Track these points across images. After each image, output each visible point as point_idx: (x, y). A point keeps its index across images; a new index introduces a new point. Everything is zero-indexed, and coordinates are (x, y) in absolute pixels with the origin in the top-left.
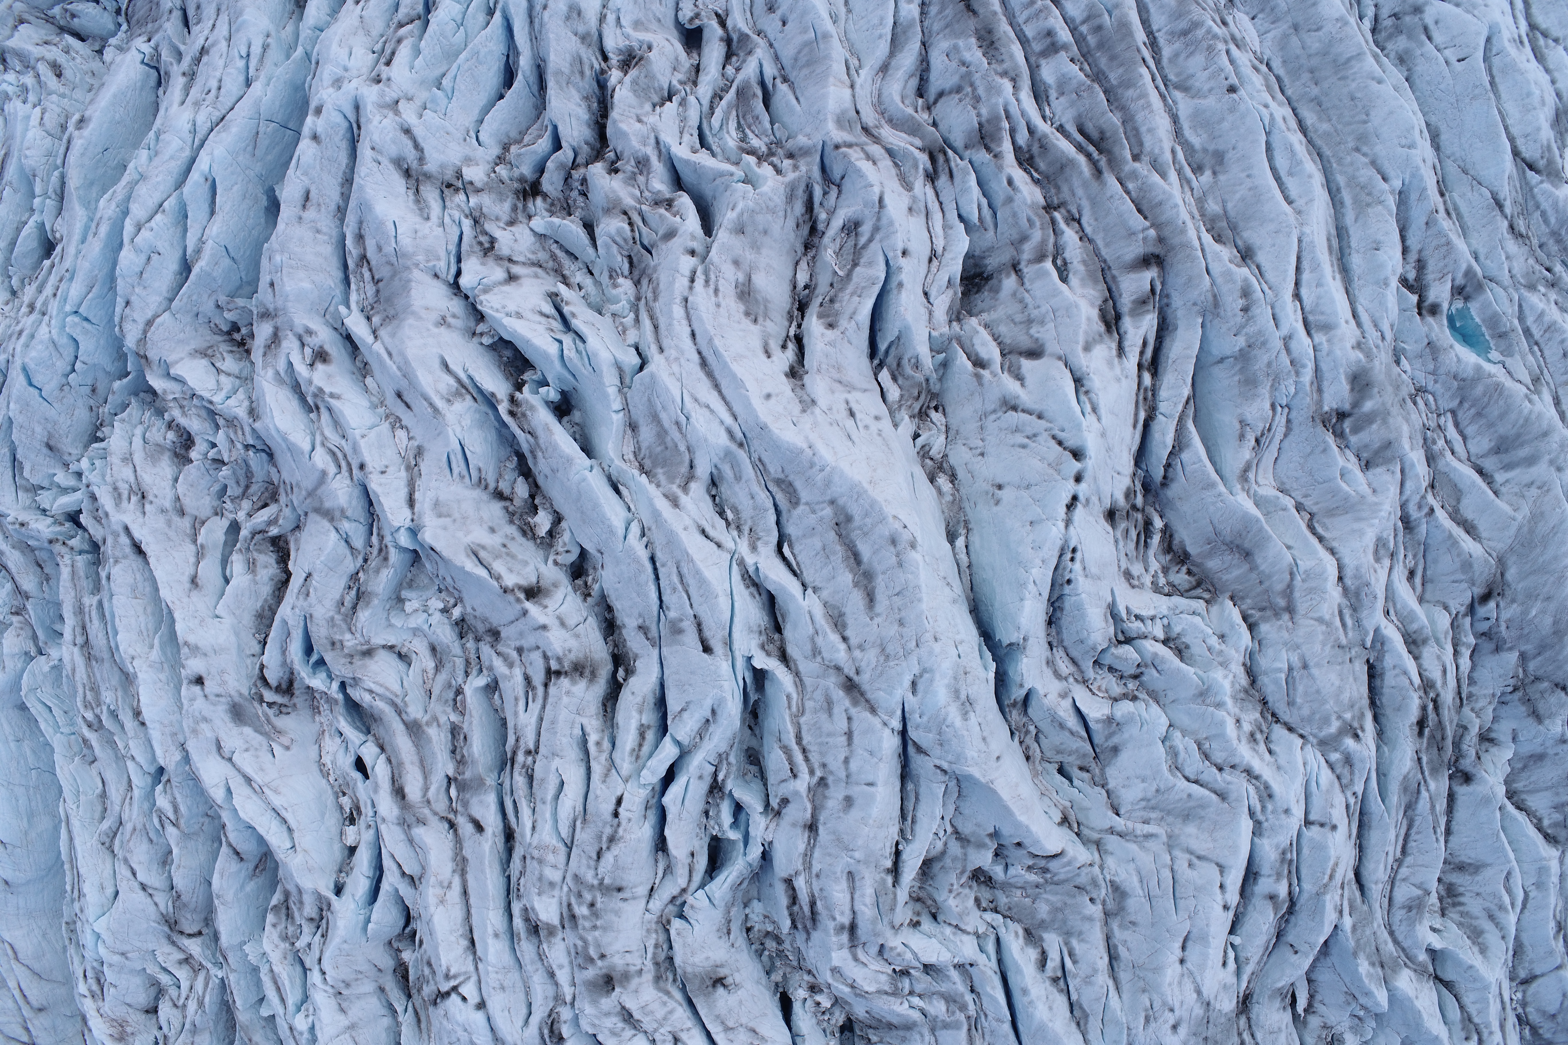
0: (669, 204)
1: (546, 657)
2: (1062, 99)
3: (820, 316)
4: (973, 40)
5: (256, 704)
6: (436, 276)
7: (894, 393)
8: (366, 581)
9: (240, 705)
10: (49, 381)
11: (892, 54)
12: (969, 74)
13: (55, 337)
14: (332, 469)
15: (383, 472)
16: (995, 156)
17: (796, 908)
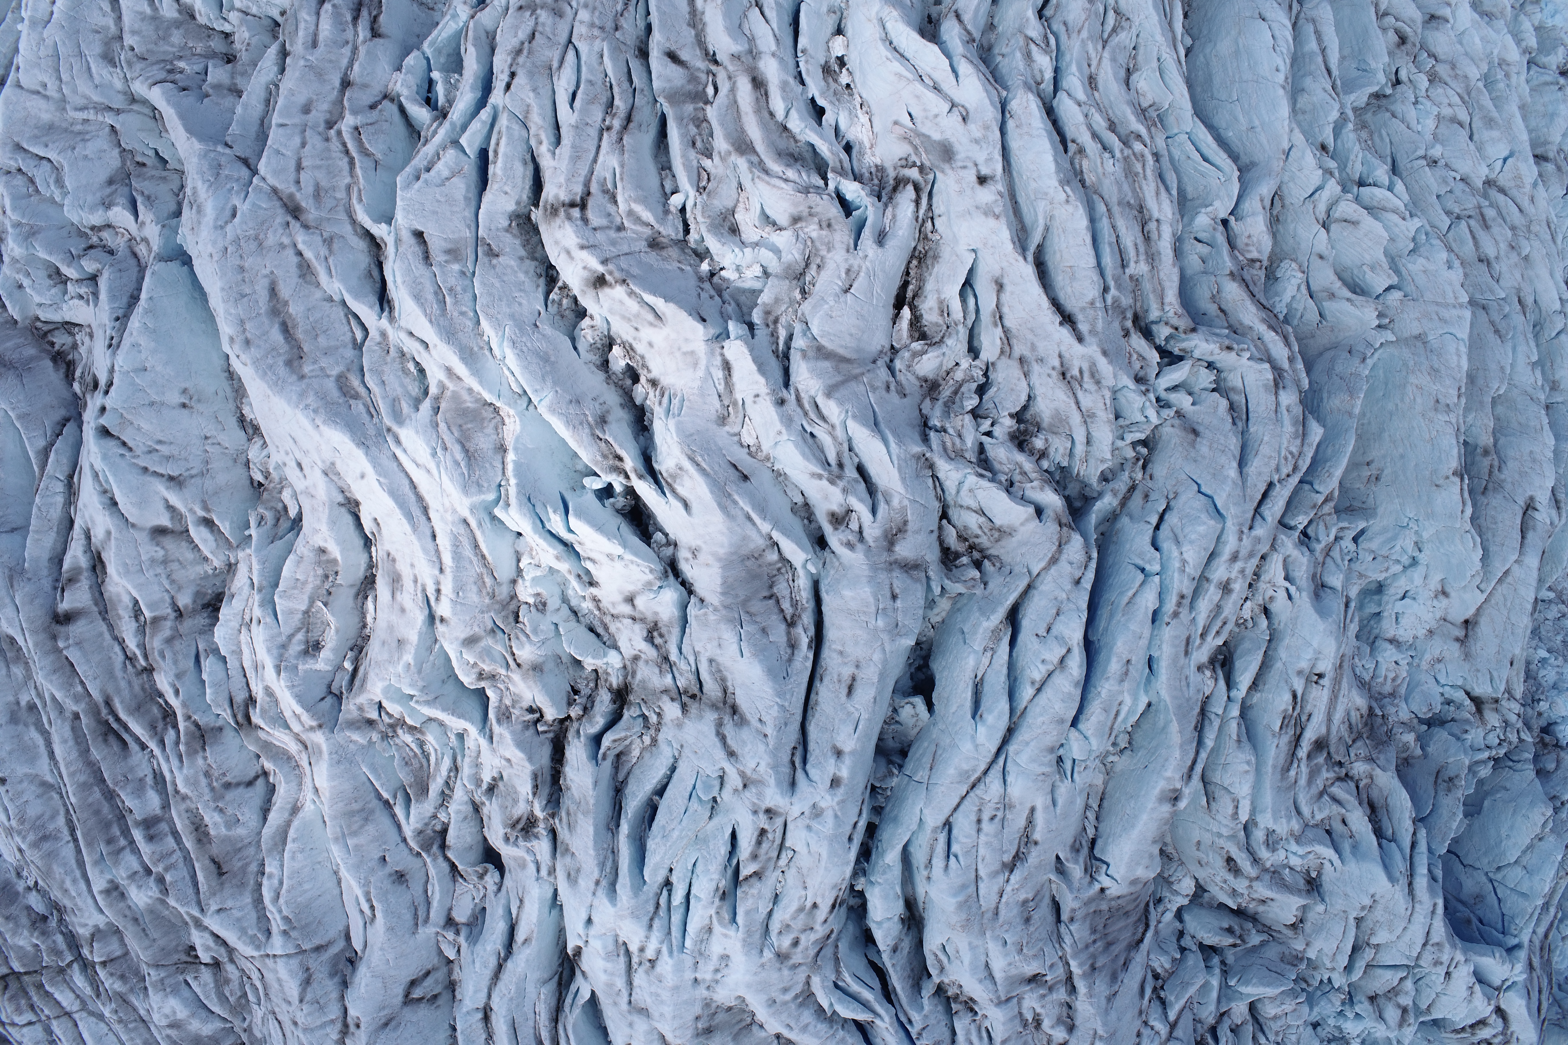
0: (481, 676)
1: (585, 220)
2: (141, 775)
3: (334, 561)
4: (212, 832)
5: (927, 163)
6: (702, 601)
7: (286, 496)
8: (791, 290)
9: (944, 161)
10: (1189, 501)
11: (288, 824)
12: (215, 800)
13: (1174, 547)
14: (820, 400)
15: (757, 396)
16: (189, 717)
17: (374, 13)
